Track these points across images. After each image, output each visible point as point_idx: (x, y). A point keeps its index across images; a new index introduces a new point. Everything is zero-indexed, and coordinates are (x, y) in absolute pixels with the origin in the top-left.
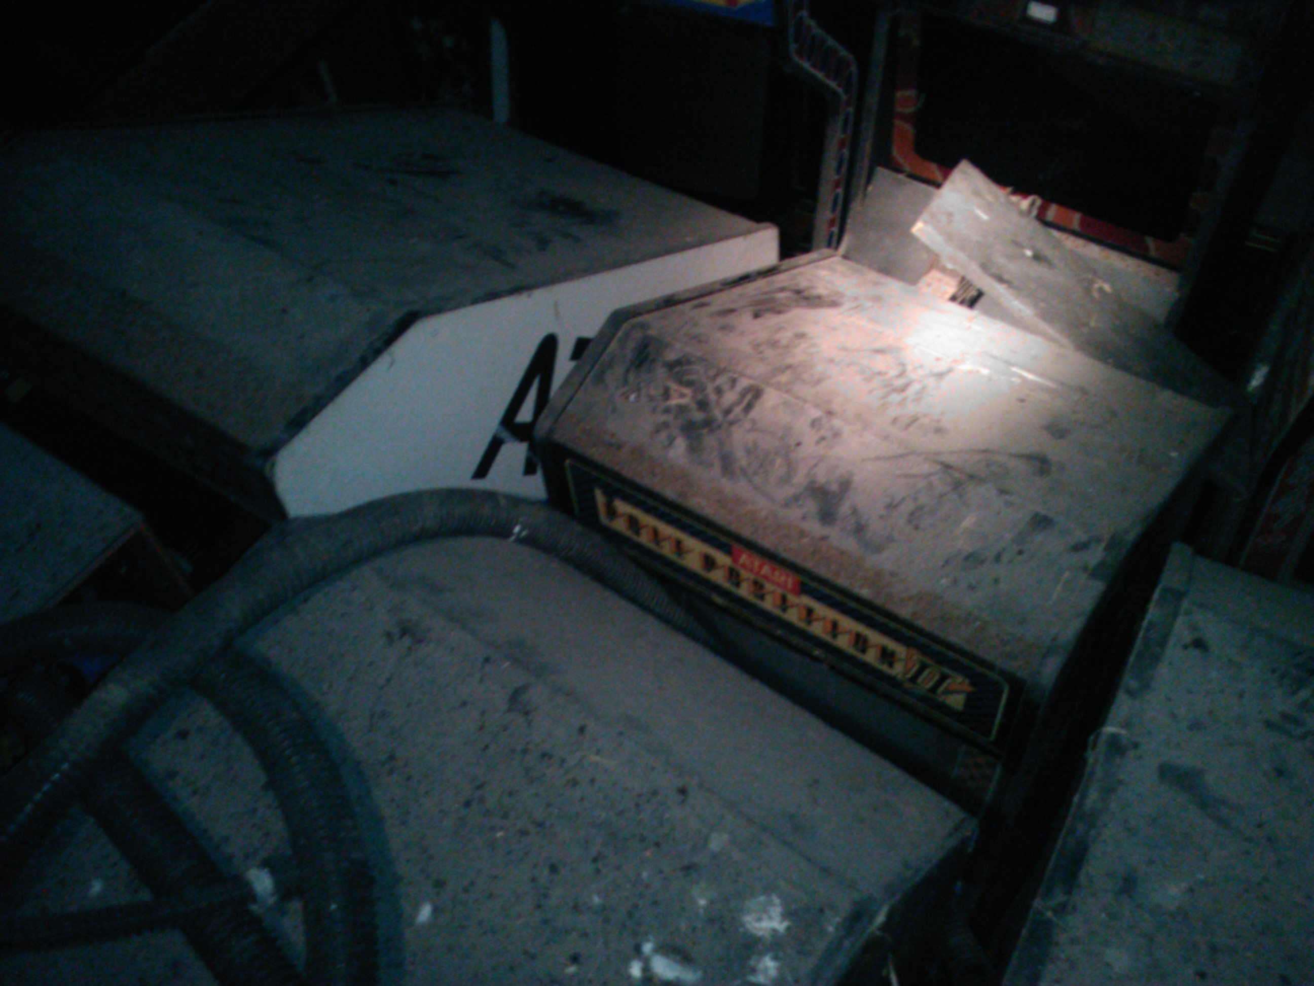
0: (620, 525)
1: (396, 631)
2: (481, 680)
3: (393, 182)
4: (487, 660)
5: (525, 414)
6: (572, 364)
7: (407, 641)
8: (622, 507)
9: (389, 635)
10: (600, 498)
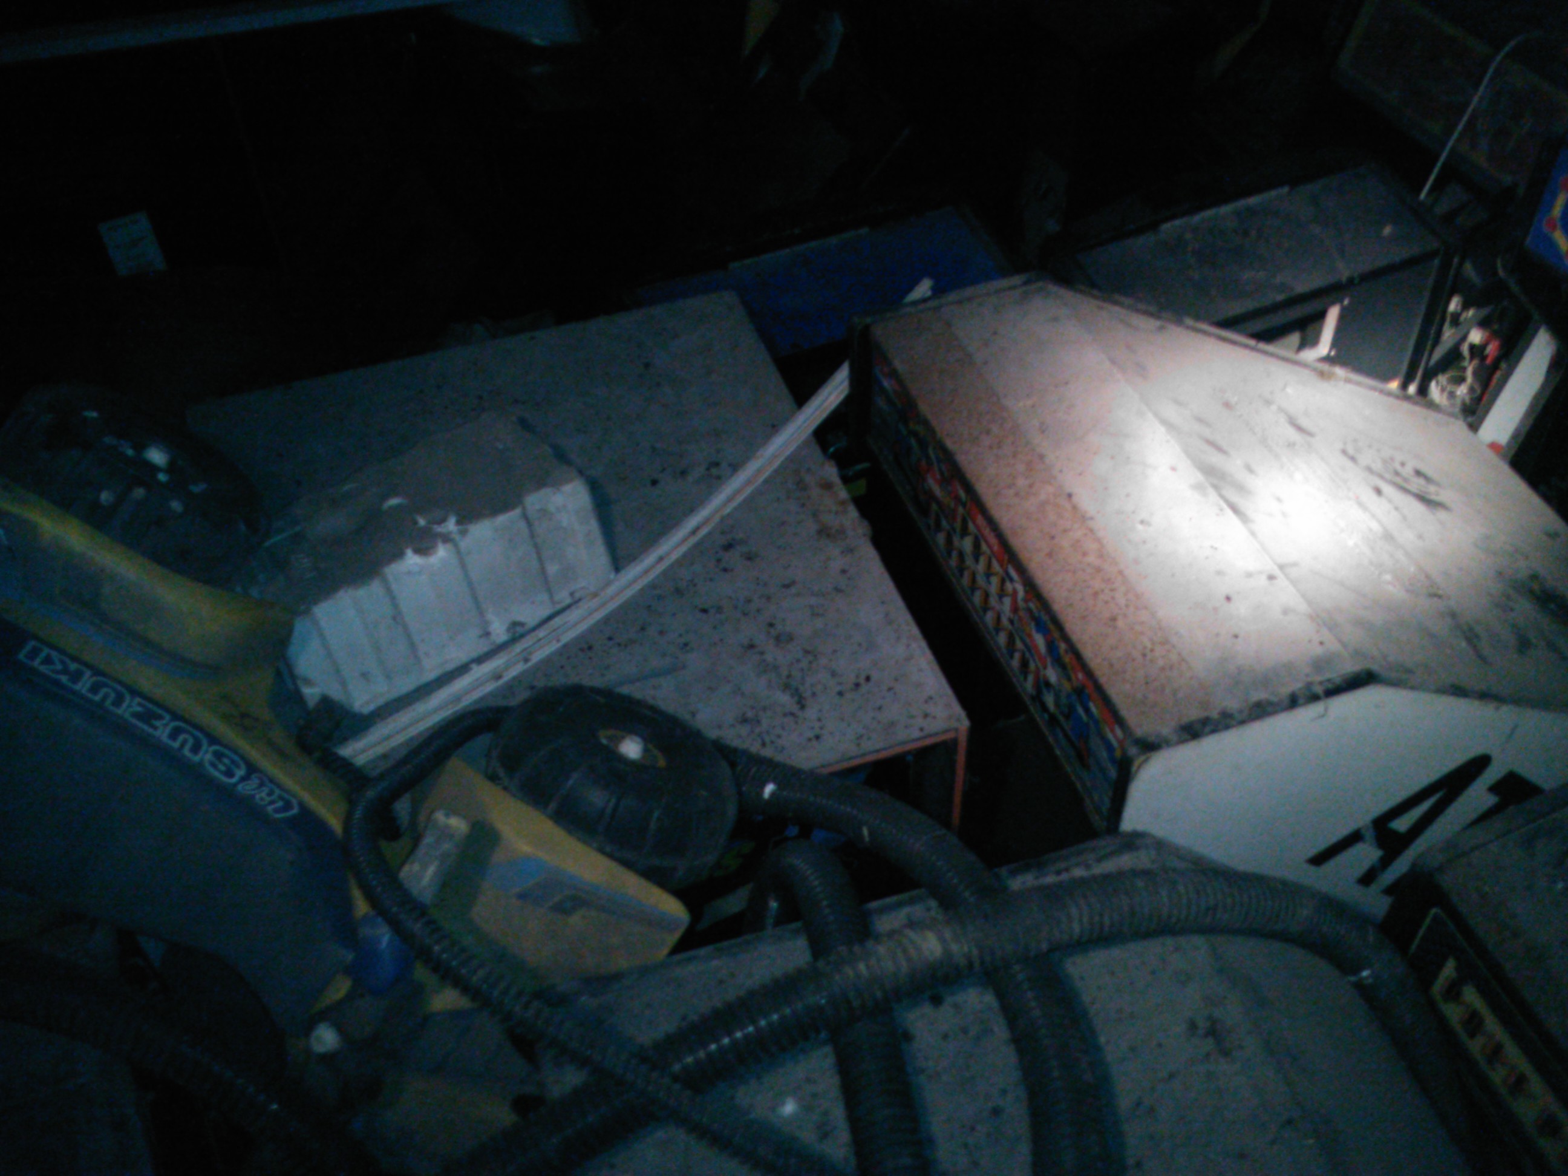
0: (1453, 1013)
1: (1202, 1024)
2: (1273, 1142)
3: (1378, 491)
4: (1289, 1122)
5: (1401, 824)
6: (1492, 800)
7: (1209, 1044)
8: (1470, 995)
9: (1193, 1026)
10: (1449, 970)
